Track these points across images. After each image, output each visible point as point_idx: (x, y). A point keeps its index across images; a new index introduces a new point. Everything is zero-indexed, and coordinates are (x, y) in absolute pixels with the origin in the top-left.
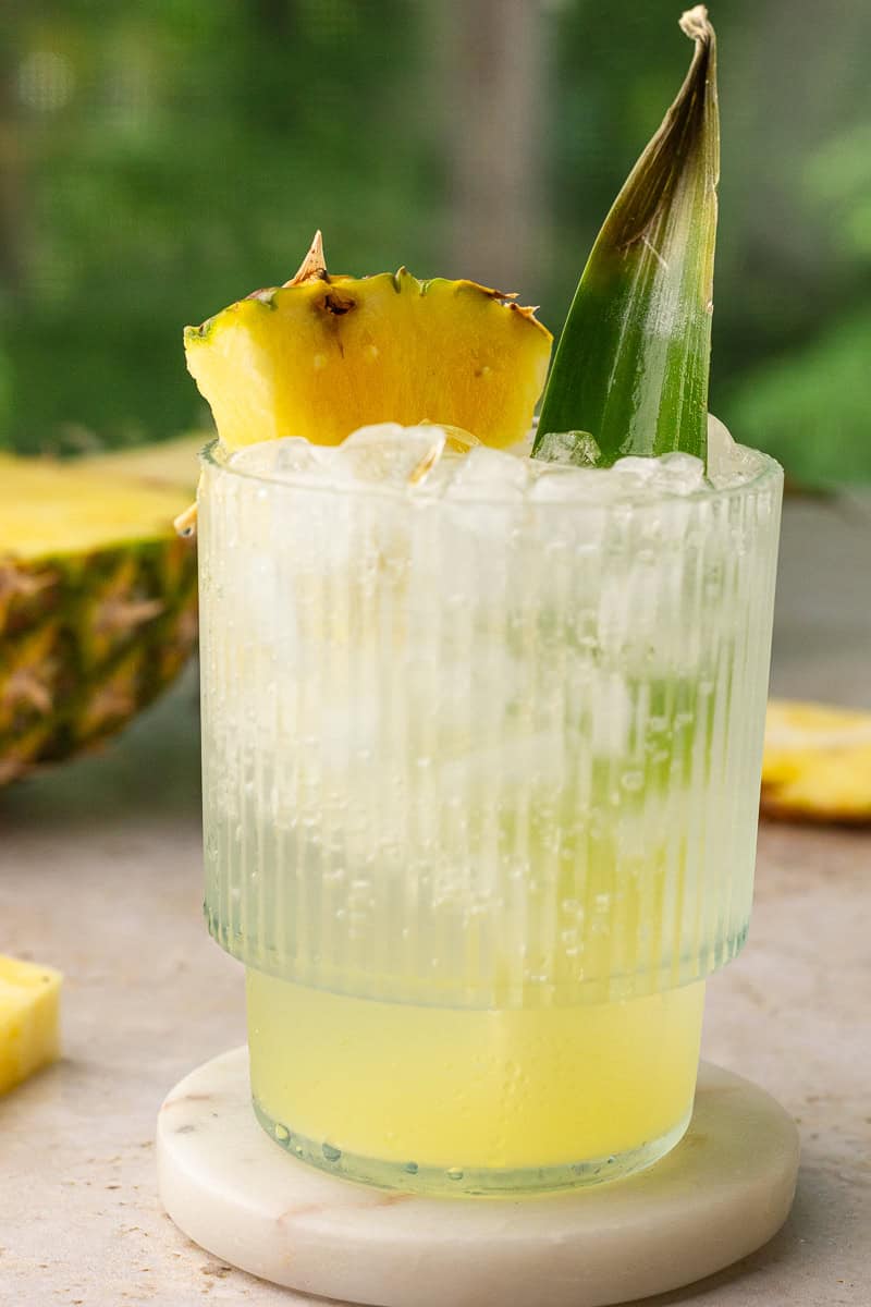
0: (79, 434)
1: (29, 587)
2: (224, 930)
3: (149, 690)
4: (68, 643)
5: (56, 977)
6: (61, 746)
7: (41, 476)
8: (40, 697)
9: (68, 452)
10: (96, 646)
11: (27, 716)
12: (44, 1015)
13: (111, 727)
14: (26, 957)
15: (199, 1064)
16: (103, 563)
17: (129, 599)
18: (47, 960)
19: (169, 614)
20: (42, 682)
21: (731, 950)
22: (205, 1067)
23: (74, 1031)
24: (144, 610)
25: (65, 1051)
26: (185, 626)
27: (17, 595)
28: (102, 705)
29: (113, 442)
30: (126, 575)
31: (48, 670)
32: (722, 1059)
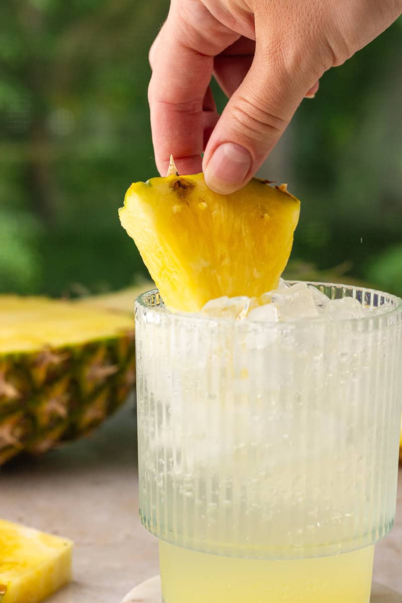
0: (79, 288)
1: (56, 360)
2: (149, 522)
3: (112, 407)
4: (74, 386)
5: (70, 543)
6: (71, 433)
7: (61, 308)
8: (62, 411)
9: (74, 296)
10: (88, 387)
11: (56, 420)
12: (64, 561)
13: (95, 424)
14: (56, 533)
15: (138, 584)
16: (91, 348)
17: (103, 365)
18: (65, 535)
19: (122, 371)
20: (62, 404)
21: (386, 530)
22: (140, 586)
23: (79, 568)
24: (110, 370)
25: (75, 578)
26: (129, 377)
27: (51, 364)
28: (91, 414)
29: (95, 292)
30: (101, 354)
31: (65, 398)
32: (382, 580)
